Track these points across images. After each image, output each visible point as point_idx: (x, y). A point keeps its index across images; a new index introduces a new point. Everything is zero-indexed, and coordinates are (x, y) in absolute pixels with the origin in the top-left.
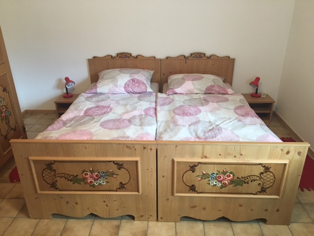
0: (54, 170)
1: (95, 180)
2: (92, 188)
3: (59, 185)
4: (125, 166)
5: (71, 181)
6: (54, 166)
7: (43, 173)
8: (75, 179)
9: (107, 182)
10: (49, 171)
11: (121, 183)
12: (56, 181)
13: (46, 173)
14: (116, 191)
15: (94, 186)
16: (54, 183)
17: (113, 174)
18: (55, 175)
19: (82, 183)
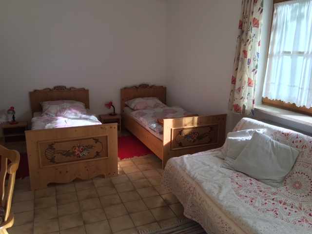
0: (54, 149)
1: (81, 152)
2: (79, 159)
3: (56, 160)
4: (100, 140)
5: (65, 155)
6: (54, 146)
7: (46, 152)
8: (67, 154)
9: (88, 153)
10: (50, 150)
11: (97, 152)
12: (55, 157)
13: (48, 151)
14: (94, 158)
15: (80, 157)
16: (53, 159)
17: (92, 147)
18: (54, 153)
19: (72, 155)
